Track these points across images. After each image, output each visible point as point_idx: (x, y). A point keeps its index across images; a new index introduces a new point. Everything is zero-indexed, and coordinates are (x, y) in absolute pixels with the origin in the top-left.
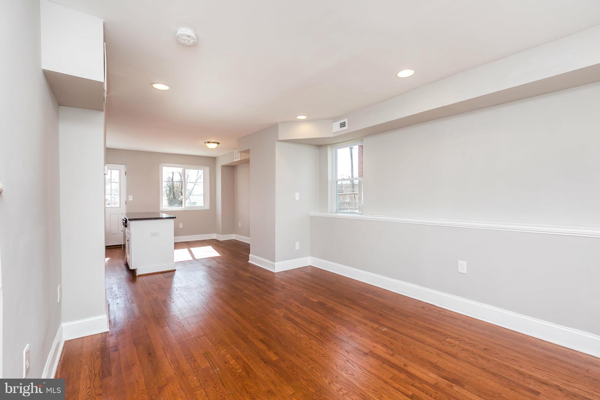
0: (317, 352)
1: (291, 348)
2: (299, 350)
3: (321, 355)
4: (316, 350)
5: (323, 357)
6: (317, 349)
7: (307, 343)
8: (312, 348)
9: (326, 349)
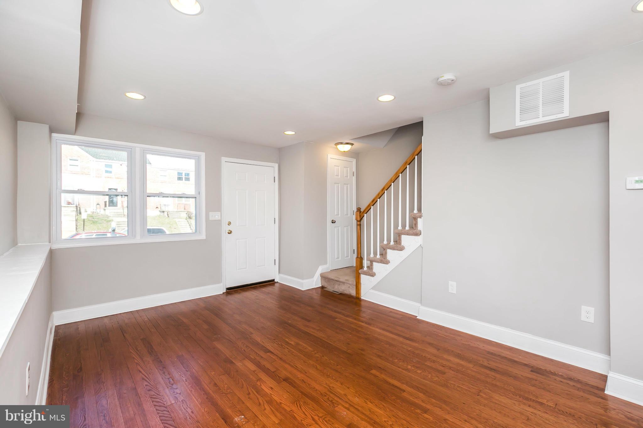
0: (335, 379)
1: (363, 382)
2: (354, 381)
3: (331, 377)
4: (336, 381)
5: (329, 374)
6: (335, 383)
7: (348, 389)
8: (342, 384)
9: (326, 383)
